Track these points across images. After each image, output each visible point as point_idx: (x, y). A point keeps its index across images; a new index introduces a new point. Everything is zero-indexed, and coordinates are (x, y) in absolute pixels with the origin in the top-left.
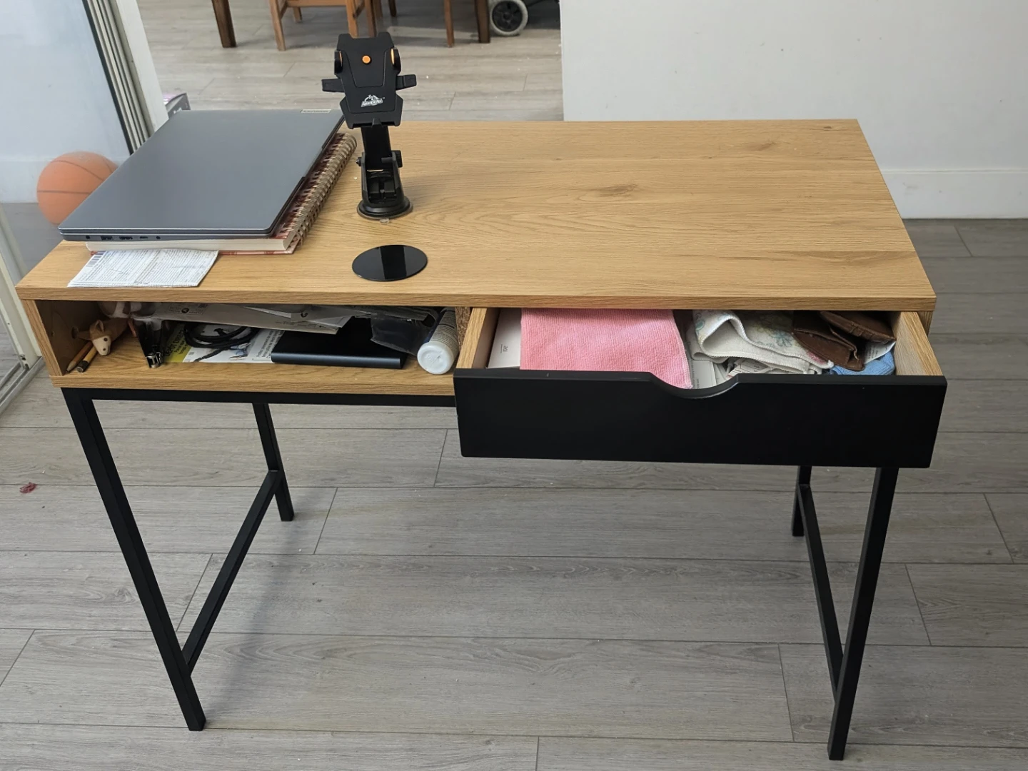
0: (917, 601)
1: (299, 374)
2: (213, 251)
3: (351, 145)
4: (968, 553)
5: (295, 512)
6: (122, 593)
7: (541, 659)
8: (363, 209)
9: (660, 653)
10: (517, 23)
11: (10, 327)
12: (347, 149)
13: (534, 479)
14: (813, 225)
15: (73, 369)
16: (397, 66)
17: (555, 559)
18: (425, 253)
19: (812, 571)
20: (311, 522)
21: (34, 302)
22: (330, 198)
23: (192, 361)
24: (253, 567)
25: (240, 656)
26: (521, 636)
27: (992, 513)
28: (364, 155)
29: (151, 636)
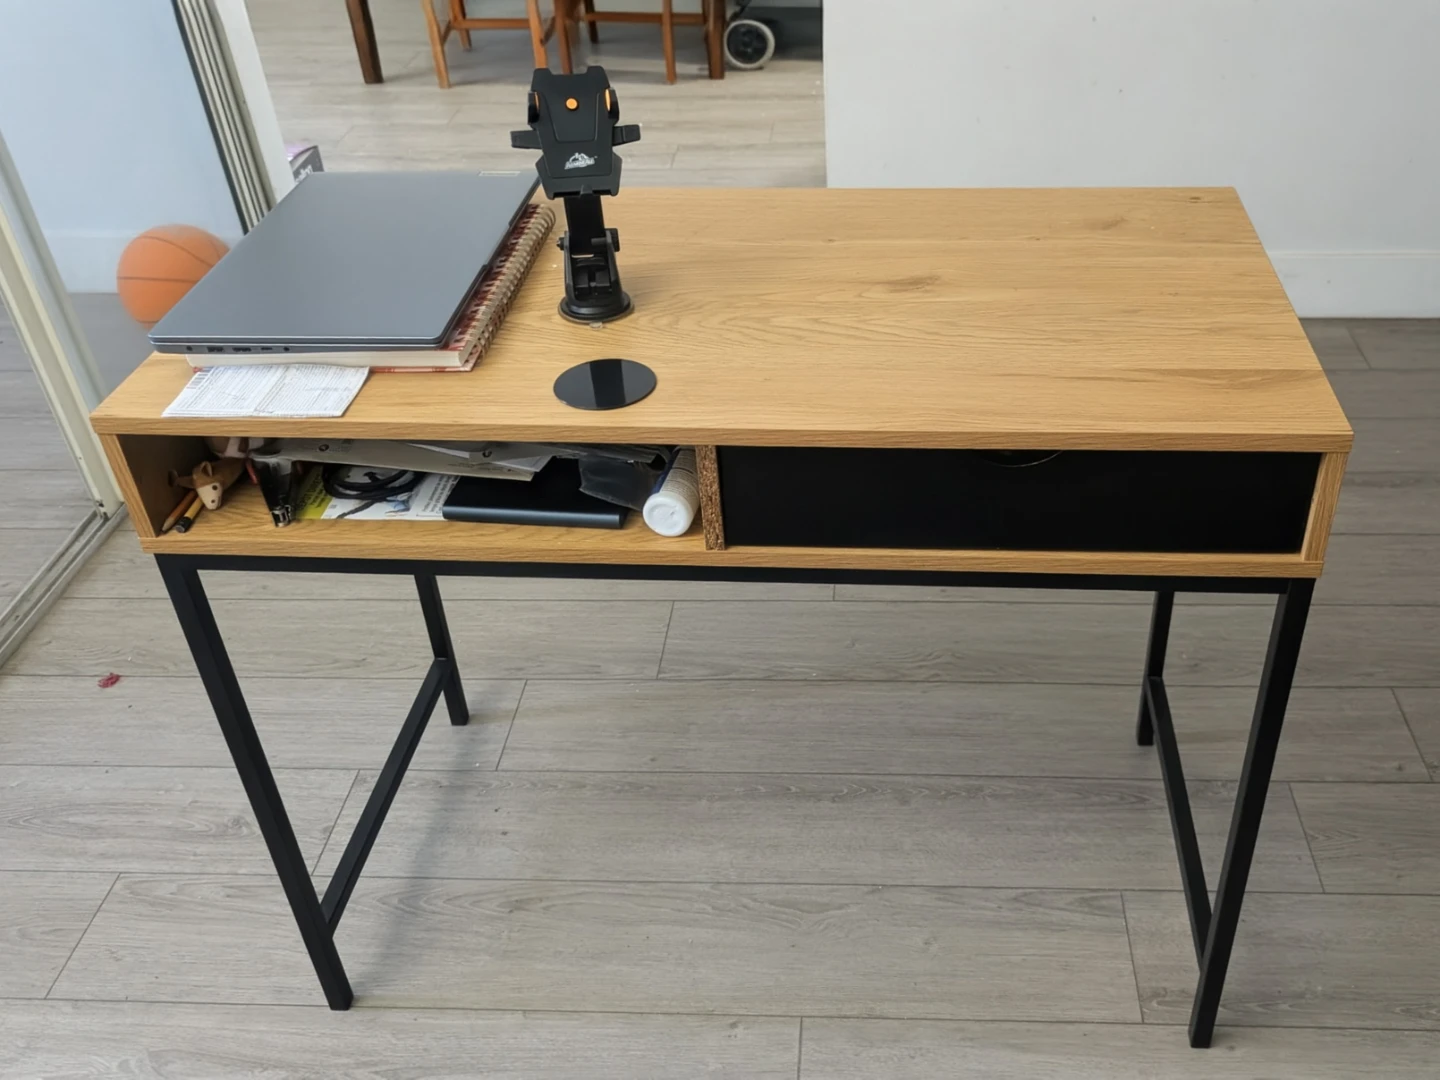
0: (1305, 833)
1: (482, 535)
2: (362, 367)
3: (548, 219)
4: (1372, 768)
5: (471, 712)
6: (238, 822)
7: (802, 911)
8: (566, 309)
9: (963, 904)
10: (760, 52)
11: (82, 463)
12: (543, 226)
13: (791, 668)
14: (1184, 332)
15: (170, 529)
16: (614, 113)
17: (820, 776)
18: (654, 370)
19: (1167, 793)
20: (492, 727)
21: (115, 438)
22: (521, 293)
23: (334, 517)
24: (414, 788)
25: (397, 908)
26: (776, 880)
27: (1403, 714)
28: (568, 234)
29: (277, 881)
